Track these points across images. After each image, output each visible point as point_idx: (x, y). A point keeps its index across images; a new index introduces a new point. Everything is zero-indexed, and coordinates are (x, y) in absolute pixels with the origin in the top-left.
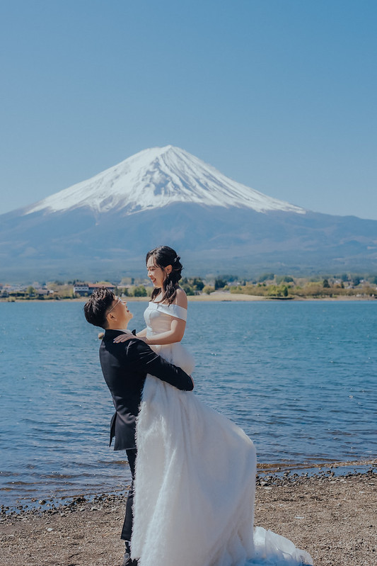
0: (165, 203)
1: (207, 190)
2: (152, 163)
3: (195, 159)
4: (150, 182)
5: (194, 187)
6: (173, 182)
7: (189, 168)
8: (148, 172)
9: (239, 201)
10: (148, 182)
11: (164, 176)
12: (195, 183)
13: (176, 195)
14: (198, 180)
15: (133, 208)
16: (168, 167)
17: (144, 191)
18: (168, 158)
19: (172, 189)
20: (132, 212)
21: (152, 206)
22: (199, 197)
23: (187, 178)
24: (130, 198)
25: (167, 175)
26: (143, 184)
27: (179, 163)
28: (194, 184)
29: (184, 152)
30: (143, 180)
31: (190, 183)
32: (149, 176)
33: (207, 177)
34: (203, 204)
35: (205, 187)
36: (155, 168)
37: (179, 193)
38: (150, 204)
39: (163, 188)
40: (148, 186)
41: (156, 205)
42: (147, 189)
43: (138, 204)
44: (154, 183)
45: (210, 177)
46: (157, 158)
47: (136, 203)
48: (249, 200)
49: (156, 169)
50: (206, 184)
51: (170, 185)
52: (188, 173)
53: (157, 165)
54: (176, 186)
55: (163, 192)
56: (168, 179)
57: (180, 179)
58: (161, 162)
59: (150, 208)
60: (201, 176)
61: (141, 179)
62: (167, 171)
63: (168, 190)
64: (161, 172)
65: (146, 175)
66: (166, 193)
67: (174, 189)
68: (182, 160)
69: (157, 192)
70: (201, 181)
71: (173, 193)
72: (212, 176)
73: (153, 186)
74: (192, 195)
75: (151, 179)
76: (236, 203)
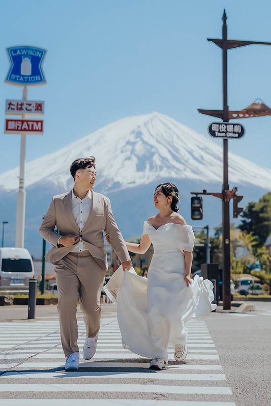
0: (151, 180)
1: (203, 164)
2: (133, 132)
3: (186, 129)
4: (131, 154)
5: (187, 161)
6: (159, 155)
7: (178, 138)
8: (128, 143)
9: (245, 179)
10: (128, 154)
11: (149, 147)
12: (187, 156)
13: (165, 169)
14: (191, 153)
15: (110, 185)
16: (153, 137)
17: (123, 165)
18: (153, 126)
19: (159, 163)
20: (108, 190)
21: (134, 182)
22: (194, 172)
23: (177, 150)
24: (105, 174)
25: (152, 147)
26: (122, 157)
27: (165, 132)
28: (186, 158)
29: (172, 120)
30: (122, 152)
31: (181, 155)
32: (129, 147)
33: (202, 149)
34: (200, 180)
35: (200, 160)
36: (136, 137)
37: (169, 167)
38: (132, 180)
39: (148, 162)
40: (129, 158)
41: (139, 182)
42: (128, 163)
43: (116, 180)
44: (136, 156)
45: (205, 149)
46: (139, 127)
47: (113, 179)
48: (255, 177)
49: (138, 140)
50: (202, 157)
51: (156, 158)
52: (178, 144)
53: (139, 134)
54: (164, 159)
55: (148, 166)
56: (153, 150)
57: (170, 152)
58: (144, 131)
59: (132, 186)
60: (194, 148)
61: (119, 151)
62: (152, 142)
63: (154, 164)
64: (144, 142)
65: (125, 146)
66: (151, 168)
67: (162, 162)
68: (169, 128)
69: (140, 167)
70: (196, 154)
71: (160, 166)
72: (208, 149)
73: (135, 159)
74: (185, 170)
75: (133, 151)
76: (242, 181)
